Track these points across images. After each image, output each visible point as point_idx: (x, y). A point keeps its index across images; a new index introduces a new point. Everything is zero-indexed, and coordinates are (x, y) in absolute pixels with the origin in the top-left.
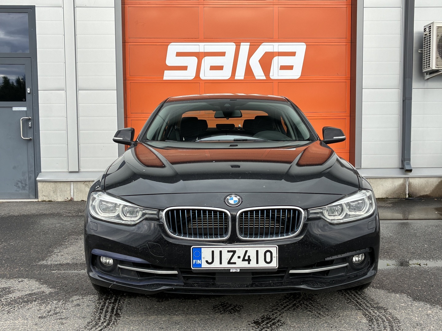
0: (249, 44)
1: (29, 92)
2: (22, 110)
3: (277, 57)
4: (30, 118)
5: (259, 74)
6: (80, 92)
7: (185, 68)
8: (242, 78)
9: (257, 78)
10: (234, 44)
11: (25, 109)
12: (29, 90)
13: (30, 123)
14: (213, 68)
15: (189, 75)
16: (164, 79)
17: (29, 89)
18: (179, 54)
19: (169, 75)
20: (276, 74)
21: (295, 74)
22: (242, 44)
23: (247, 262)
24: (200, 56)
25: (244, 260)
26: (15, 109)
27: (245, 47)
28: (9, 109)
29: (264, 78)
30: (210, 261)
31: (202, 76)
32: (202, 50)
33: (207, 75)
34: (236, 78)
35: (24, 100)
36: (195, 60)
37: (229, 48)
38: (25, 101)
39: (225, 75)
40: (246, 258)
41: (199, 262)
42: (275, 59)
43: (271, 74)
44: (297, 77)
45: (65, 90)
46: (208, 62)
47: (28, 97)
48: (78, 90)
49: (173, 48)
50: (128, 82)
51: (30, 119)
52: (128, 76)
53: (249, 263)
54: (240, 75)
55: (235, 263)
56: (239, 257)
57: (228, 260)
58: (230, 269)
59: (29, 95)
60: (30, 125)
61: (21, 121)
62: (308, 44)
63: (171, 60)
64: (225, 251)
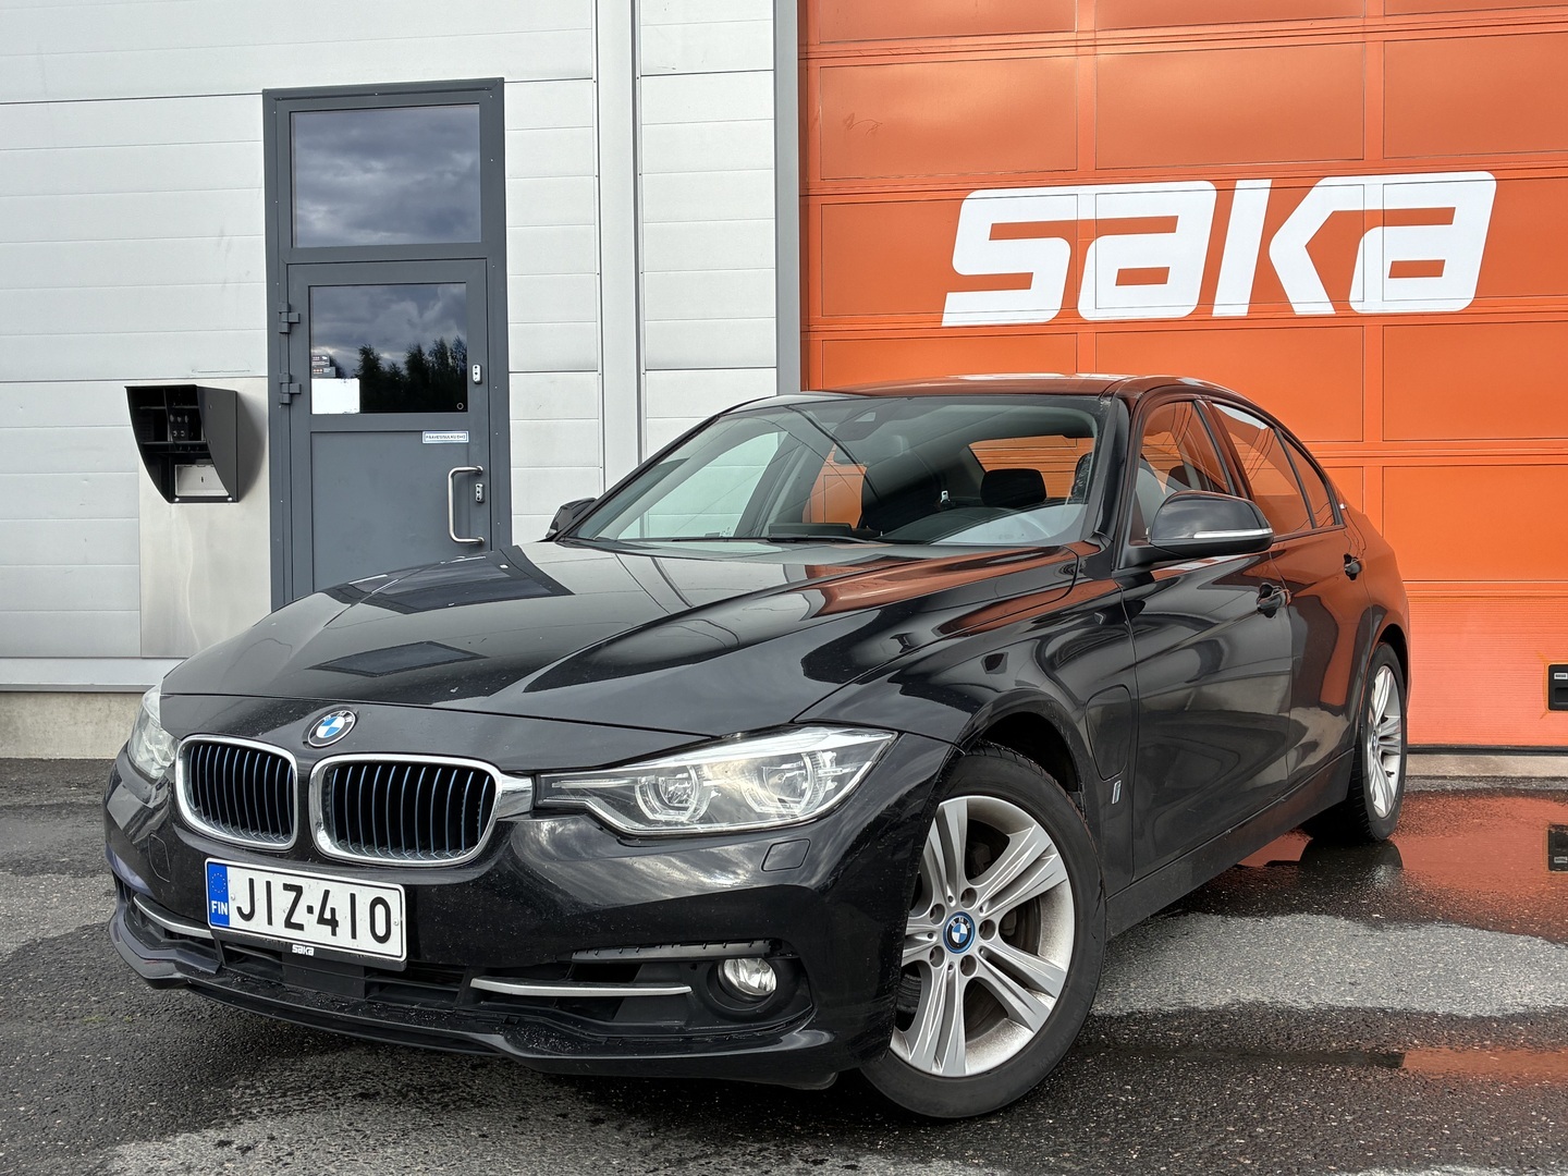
0: (1268, 183)
1: (477, 378)
2: (456, 440)
3: (1379, 229)
4: (479, 470)
5: (1307, 295)
6: (650, 378)
7: (1022, 281)
8: (1242, 311)
9: (1299, 310)
10: (1209, 185)
11: (461, 437)
12: (478, 370)
13: (479, 487)
14: (1127, 277)
15: (1038, 305)
16: (944, 324)
17: (479, 367)
18: (1001, 232)
19: (961, 310)
20: (1374, 292)
21: (1454, 292)
22: (1240, 184)
23: (329, 928)
24: (1079, 235)
25: (321, 920)
26: (429, 438)
27: (1252, 198)
28: (414, 437)
29: (1328, 309)
30: (246, 911)
31: (1087, 309)
32: (1087, 214)
33: (1104, 301)
34: (1218, 312)
35: (460, 406)
36: (1060, 249)
37: (1192, 201)
38: (465, 410)
39: (1174, 301)
40: (327, 915)
41: (223, 908)
42: (1373, 239)
43: (1355, 295)
44: (1459, 305)
45: (600, 371)
46: (1109, 255)
47: (474, 396)
48: (643, 371)
49: (980, 211)
50: (816, 338)
51: (478, 474)
52: (816, 316)
53: (334, 933)
54: (1233, 299)
55: (300, 927)
56: (310, 910)
57: (287, 912)
58: (292, 944)
59: (478, 389)
60: (479, 495)
61: (450, 480)
62: (1503, 175)
63: (973, 252)
64: (278, 882)
